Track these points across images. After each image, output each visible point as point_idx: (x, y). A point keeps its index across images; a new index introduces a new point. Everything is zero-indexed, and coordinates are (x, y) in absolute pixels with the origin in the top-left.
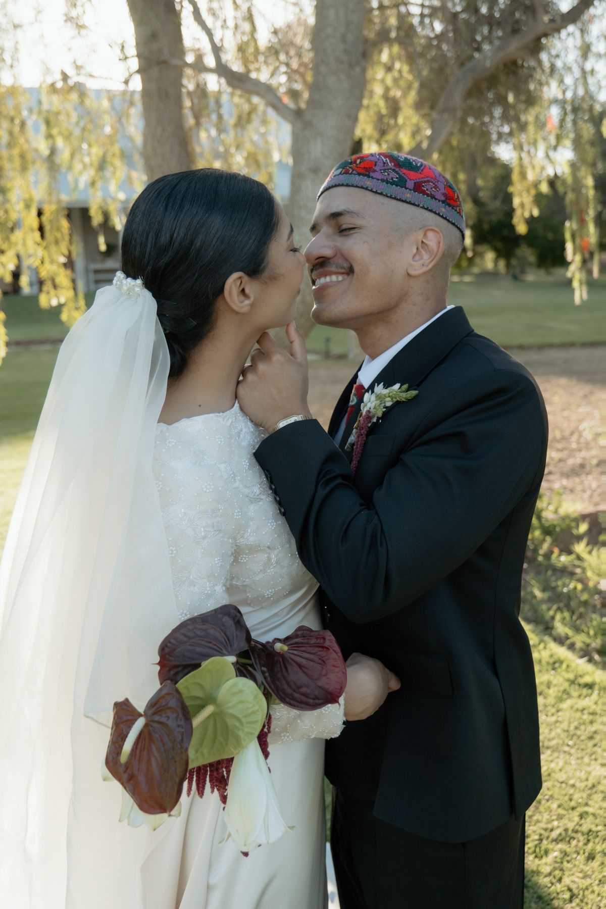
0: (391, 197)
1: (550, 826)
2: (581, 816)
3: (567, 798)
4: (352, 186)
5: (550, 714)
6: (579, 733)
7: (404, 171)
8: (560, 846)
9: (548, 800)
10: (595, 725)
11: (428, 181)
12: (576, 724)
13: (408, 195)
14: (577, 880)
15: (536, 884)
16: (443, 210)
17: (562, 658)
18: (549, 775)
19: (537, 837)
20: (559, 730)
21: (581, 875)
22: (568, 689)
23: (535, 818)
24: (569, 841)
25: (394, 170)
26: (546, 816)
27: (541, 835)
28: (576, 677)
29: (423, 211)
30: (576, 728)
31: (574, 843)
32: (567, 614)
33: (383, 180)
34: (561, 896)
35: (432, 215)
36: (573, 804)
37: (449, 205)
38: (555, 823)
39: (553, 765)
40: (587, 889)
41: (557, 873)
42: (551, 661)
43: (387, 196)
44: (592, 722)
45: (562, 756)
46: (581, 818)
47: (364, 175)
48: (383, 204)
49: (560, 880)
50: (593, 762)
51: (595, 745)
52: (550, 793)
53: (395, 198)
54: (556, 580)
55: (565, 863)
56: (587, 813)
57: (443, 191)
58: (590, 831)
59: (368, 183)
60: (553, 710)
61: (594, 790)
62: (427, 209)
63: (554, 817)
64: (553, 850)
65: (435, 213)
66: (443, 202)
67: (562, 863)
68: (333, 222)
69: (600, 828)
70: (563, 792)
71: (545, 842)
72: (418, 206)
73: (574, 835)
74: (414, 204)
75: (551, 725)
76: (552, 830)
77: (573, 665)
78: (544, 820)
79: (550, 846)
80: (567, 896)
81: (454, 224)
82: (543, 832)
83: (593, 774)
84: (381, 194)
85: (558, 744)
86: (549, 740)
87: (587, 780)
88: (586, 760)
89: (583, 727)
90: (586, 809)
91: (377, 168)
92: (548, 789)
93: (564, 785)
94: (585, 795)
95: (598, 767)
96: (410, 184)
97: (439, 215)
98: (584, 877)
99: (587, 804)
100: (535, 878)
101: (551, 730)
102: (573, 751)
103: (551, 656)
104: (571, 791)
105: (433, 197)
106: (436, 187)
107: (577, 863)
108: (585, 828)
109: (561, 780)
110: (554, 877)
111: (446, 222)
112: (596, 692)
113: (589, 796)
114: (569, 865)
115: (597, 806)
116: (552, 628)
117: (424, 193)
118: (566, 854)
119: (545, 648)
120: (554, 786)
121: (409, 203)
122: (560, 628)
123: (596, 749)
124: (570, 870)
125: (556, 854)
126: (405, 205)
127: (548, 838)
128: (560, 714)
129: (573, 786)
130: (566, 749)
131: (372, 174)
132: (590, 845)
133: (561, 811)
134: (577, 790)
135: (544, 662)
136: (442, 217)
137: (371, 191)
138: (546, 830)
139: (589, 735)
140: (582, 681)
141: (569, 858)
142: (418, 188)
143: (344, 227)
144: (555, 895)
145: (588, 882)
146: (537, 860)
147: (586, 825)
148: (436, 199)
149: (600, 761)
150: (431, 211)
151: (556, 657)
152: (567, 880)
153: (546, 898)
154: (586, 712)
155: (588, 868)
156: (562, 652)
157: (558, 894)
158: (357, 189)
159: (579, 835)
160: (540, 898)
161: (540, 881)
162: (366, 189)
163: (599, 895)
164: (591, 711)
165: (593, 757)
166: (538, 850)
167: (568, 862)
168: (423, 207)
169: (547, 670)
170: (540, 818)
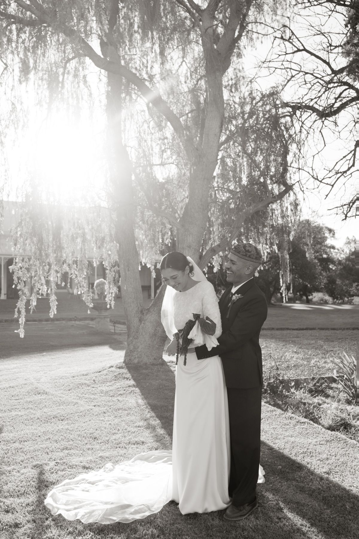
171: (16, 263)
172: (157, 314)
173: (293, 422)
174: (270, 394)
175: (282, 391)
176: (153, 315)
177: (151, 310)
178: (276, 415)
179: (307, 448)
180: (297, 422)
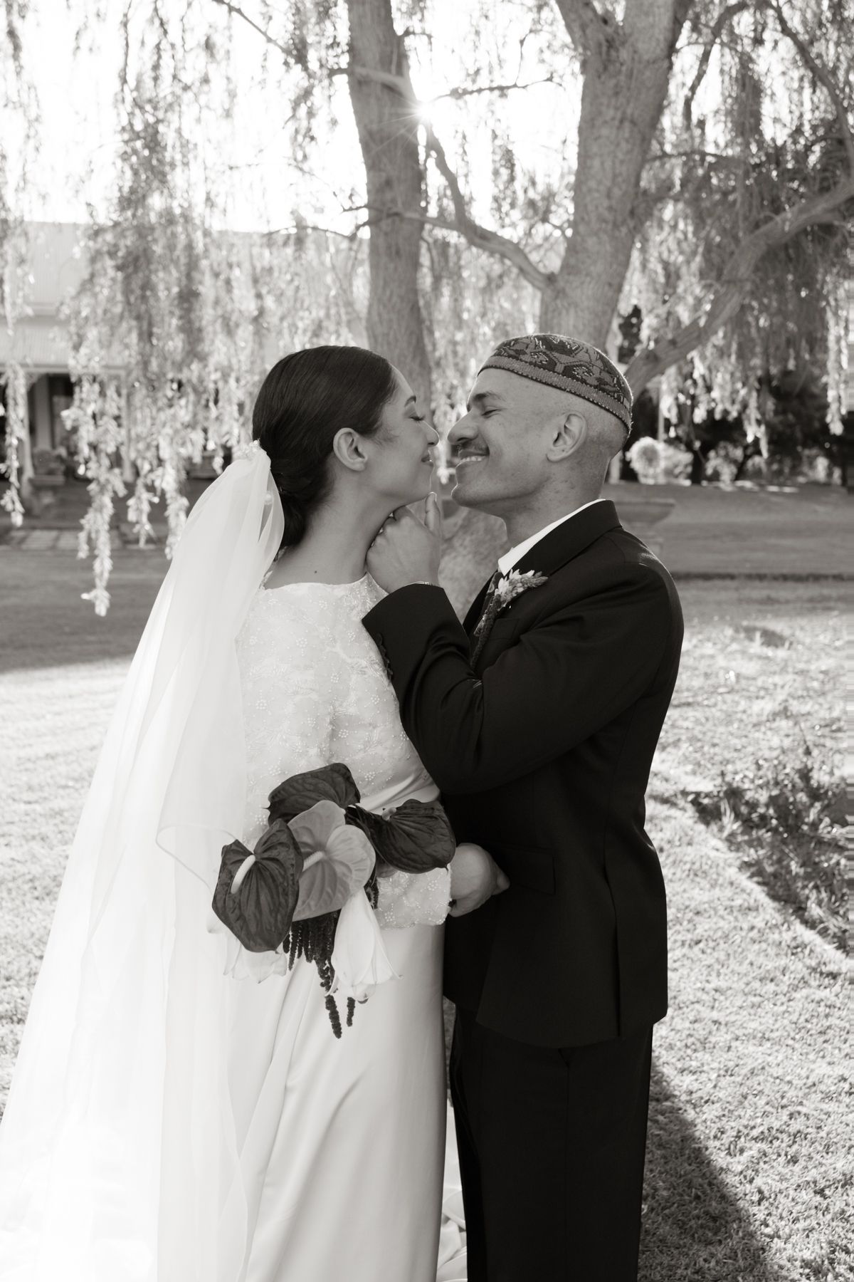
0: (536, 380)
1: (752, 1123)
2: (791, 1116)
3: (778, 1095)
4: (500, 368)
5: (779, 1003)
6: (809, 1026)
7: (556, 354)
8: (759, 1145)
9: (756, 1095)
10: (830, 1019)
11: (581, 366)
12: (807, 1016)
13: (555, 379)
14: (770, 1182)
15: (722, 1182)
16: (594, 395)
17: (806, 941)
18: (763, 1068)
19: (735, 1134)
20: (786, 1022)
21: (777, 1178)
22: (807, 977)
23: (736, 1113)
24: (771, 1142)
25: (544, 353)
26: (750, 1112)
27: (739, 1132)
28: (819, 964)
29: (570, 396)
30: (807, 1021)
31: (776, 1143)
32: (824, 895)
33: (531, 363)
34: (748, 1197)
35: (581, 400)
36: (785, 1101)
37: (604, 390)
38: (759, 1121)
39: (770, 1059)
40: (781, 1192)
41: (750, 1173)
42: (794, 944)
43: (532, 379)
44: (827, 1016)
45: (784, 1048)
46: (791, 1119)
47: (513, 357)
48: (527, 387)
49: (751, 1181)
50: (819, 1060)
51: (825, 1042)
52: (759, 1088)
53: (540, 382)
54: (819, 856)
55: (762, 1164)
56: (799, 1113)
57: (597, 375)
58: (799, 1132)
59: (516, 365)
60: (784, 999)
61: (813, 1089)
62: (574, 394)
63: (759, 1114)
64: (751, 1149)
65: (584, 398)
66: (596, 387)
67: (758, 1163)
68: (479, 403)
69: (810, 1130)
70: (776, 1089)
71: (742, 1139)
72: (565, 390)
73: (779, 1135)
74: (560, 389)
75: (778, 1015)
76: (754, 1127)
77: (818, 950)
78: (747, 1116)
79: (748, 1145)
80: (756, 1198)
81: (608, 410)
82: (741, 1128)
83: (817, 1071)
84: (527, 377)
85: (782, 1036)
86: (772, 1031)
87: (808, 1078)
88: (812, 1057)
89: (815, 1020)
90: (799, 1108)
91: (528, 351)
92: (759, 1084)
93: (778, 1081)
94: (801, 1094)
95: (825, 1065)
96: (560, 368)
97: (588, 400)
98: (781, 1180)
99: (801, 1104)
100: (723, 1175)
101: (776, 1020)
102: (797, 1046)
103: (795, 938)
104: (786, 1088)
105: (583, 381)
106: (589, 372)
107: (775, 1164)
108: (792, 1130)
109: (775, 1075)
110: (745, 1177)
111: (597, 408)
112: (840, 982)
113: (806, 1095)
114: (766, 1167)
115: (813, 1106)
116: (805, 909)
117: (574, 377)
118: (765, 1155)
119: (789, 928)
120: (767, 1081)
121: (556, 387)
122: (815, 911)
123: (825, 1045)
124: (766, 1171)
125: (751, 1153)
126: (550, 388)
127: (748, 1134)
128: (791, 1003)
129: (789, 1082)
130: (790, 1042)
131: (522, 357)
132: (795, 1147)
133: (768, 1108)
134: (793, 1088)
135: (783, 944)
136: (593, 402)
137: (517, 373)
138: (746, 1127)
139: (822, 1029)
140: (825, 969)
141: (767, 1159)
142: (568, 372)
143: (489, 408)
144: (741, 1195)
145: (785, 1185)
146: (728, 1157)
147: (796, 1125)
148: (587, 384)
149: (828, 1059)
150: (579, 396)
151: (799, 941)
152: (759, 1181)
153: (732, 1199)
154: (822, 1004)
155: (787, 1170)
156: (809, 935)
157: (746, 1195)
158: (503, 371)
159: (784, 1136)
160: (723, 1197)
161: (728, 1180)
162: (512, 371)
163: (793, 1200)
164: (829, 1003)
165: (821, 1054)
166: (732, 1147)
167: (765, 1162)
168: (570, 392)
169: (786, 955)
170: (742, 1114)
171: (82, 400)
172: (470, 556)
173: (798, 967)
174: (775, 831)
175: (814, 826)
176: (459, 559)
177: (456, 542)
178: (752, 928)
179: (791, 1109)
180: (814, 970)
